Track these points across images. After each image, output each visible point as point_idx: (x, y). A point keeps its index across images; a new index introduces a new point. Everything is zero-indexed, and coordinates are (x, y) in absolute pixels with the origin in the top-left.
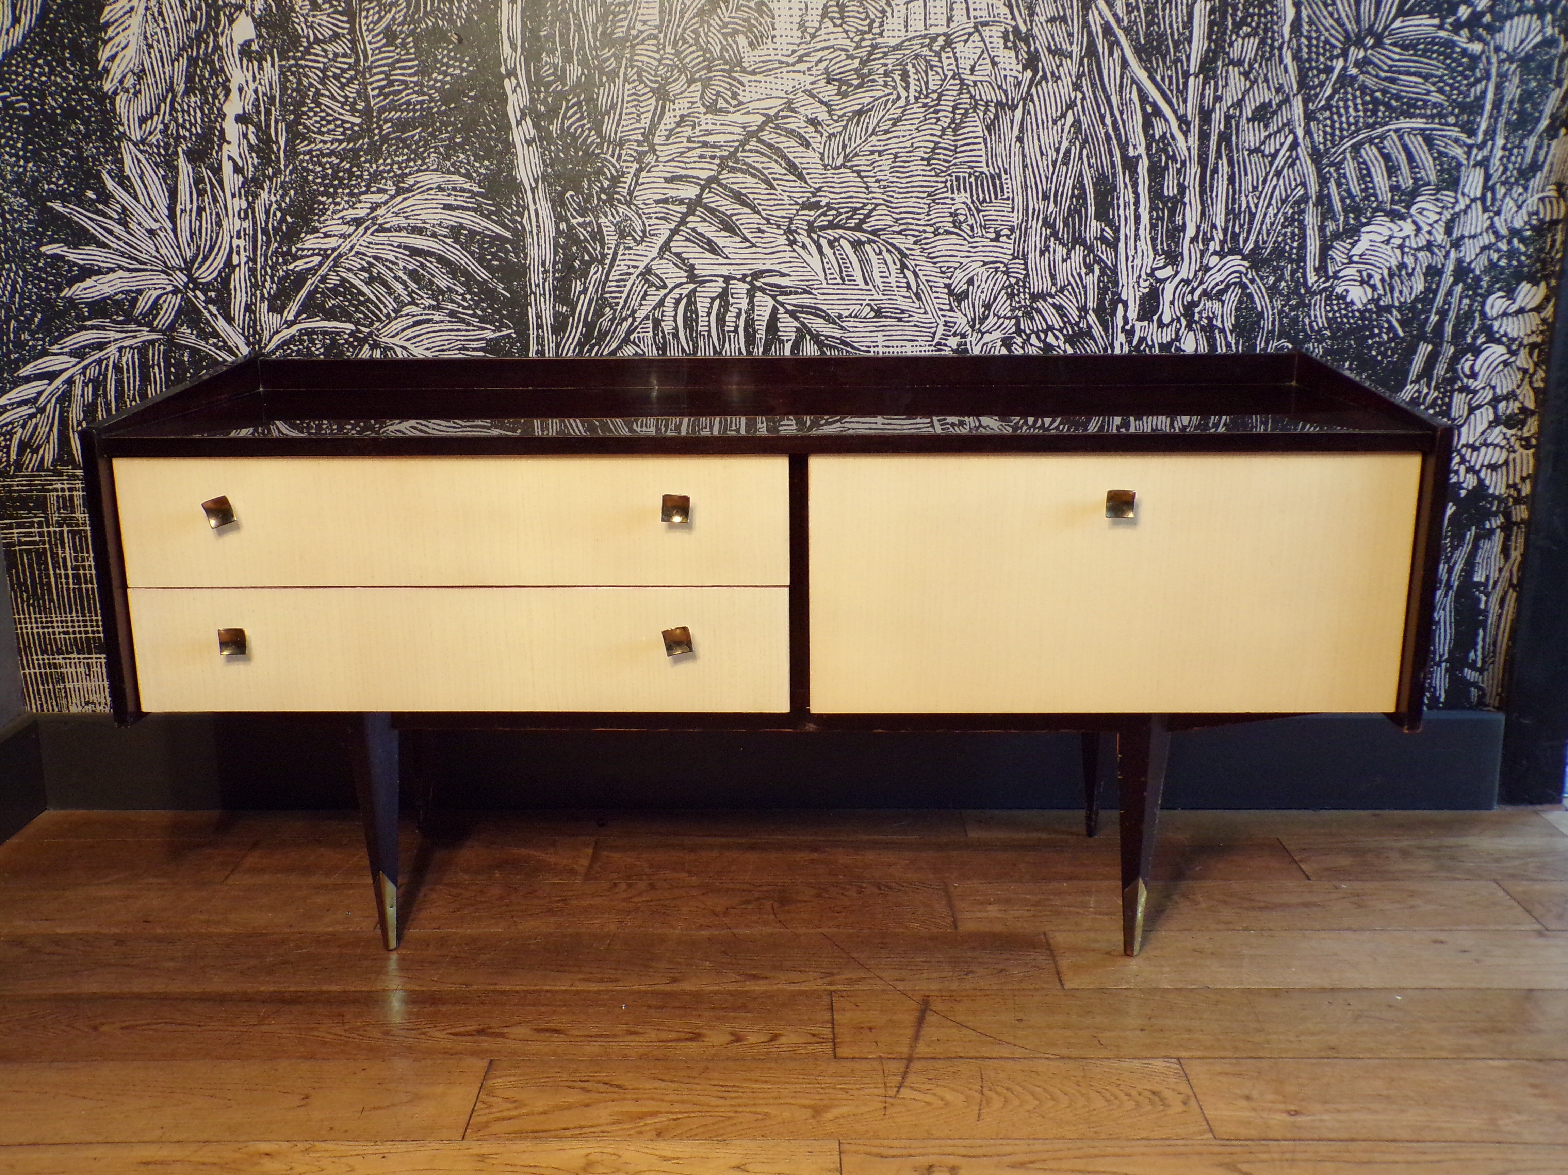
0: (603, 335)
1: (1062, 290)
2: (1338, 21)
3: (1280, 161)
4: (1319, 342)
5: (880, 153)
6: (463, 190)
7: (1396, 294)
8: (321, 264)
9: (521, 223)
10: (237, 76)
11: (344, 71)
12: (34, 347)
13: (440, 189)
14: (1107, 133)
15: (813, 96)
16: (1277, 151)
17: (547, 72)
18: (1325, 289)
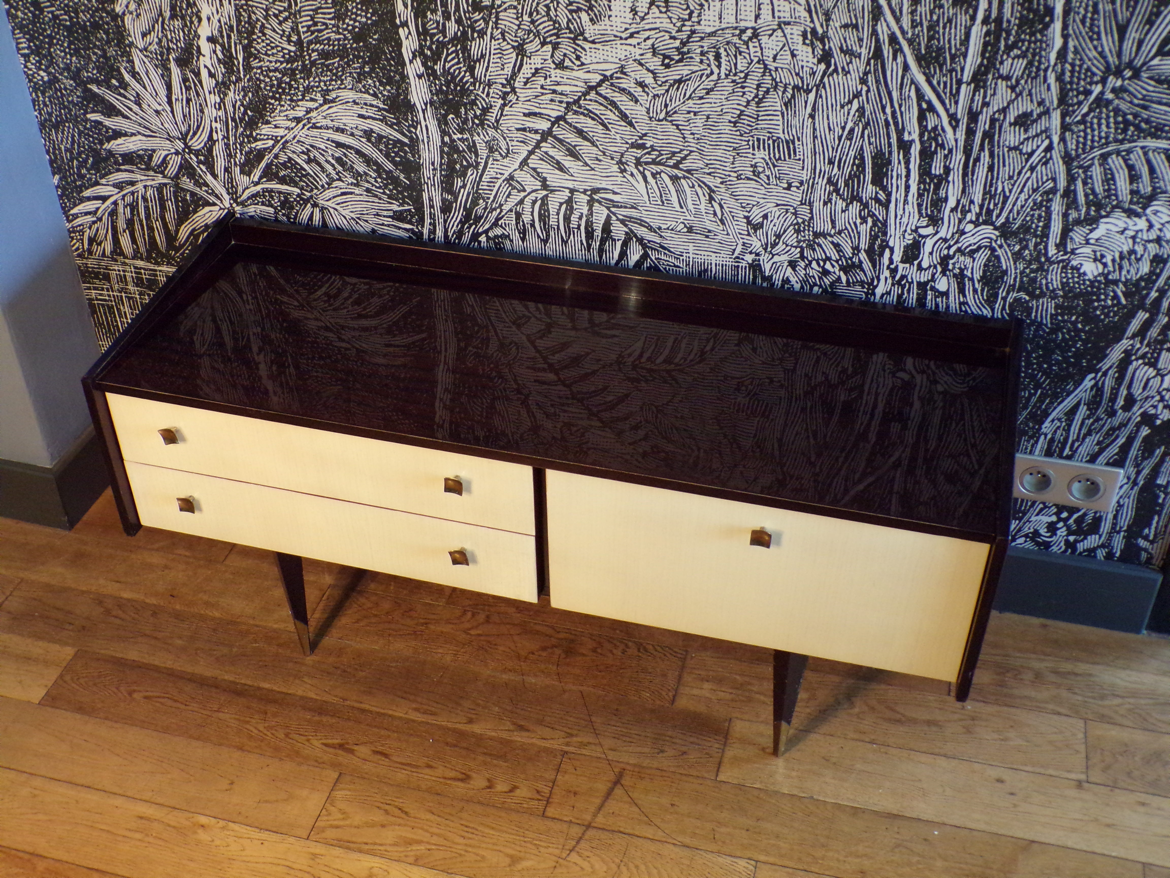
0: (478, 219)
1: (840, 233)
2: (1102, 54)
3: (1035, 159)
4: (1053, 299)
5: (695, 114)
6: (372, 105)
7: (1124, 272)
8: (273, 146)
9: (416, 134)
10: (206, 9)
11: (281, 12)
12: (90, 179)
13: (355, 103)
14: (886, 121)
15: (641, 65)
16: (1033, 152)
17: (431, 26)
18: (1063, 261)
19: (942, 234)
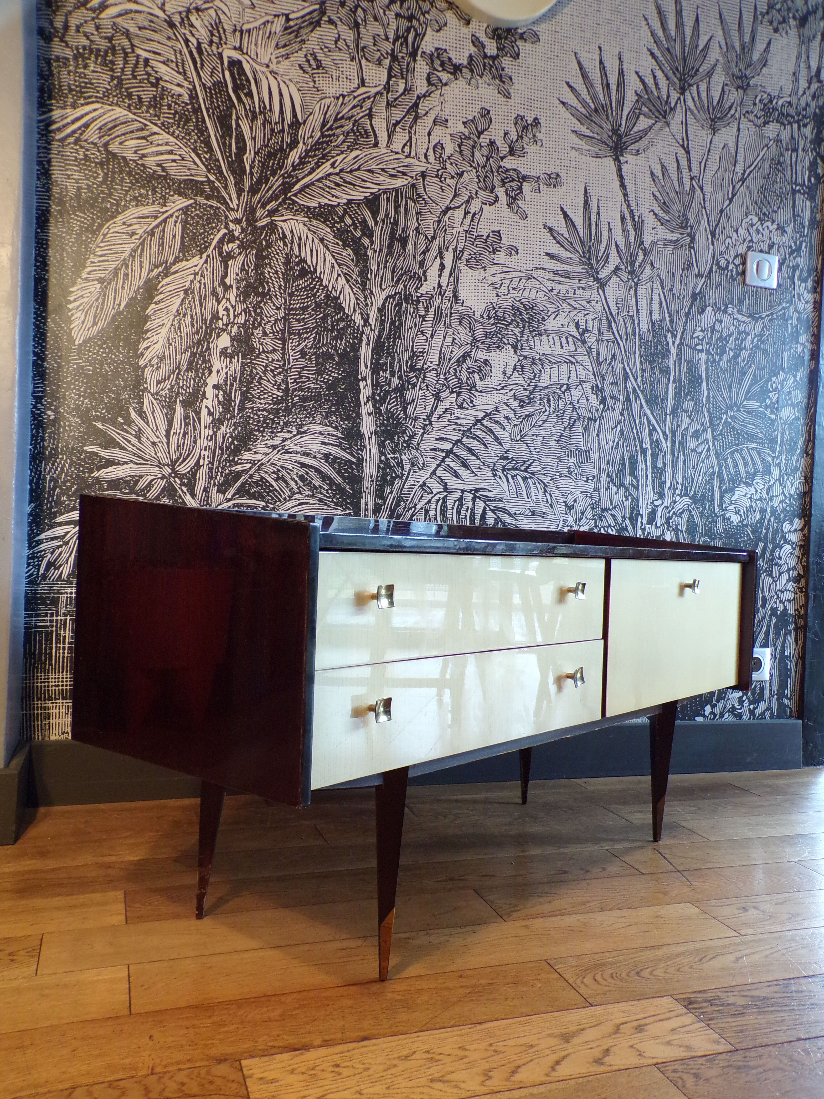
1: (615, 508)
2: (723, 398)
3: (703, 456)
4: (721, 539)
5: (537, 436)
6: (333, 435)
7: (749, 519)
8: (250, 468)
9: (362, 455)
10: (217, 364)
11: (276, 368)
13: (321, 433)
14: (634, 437)
15: (508, 406)
16: (702, 452)
17: (382, 380)
18: (722, 515)
19: (665, 504)
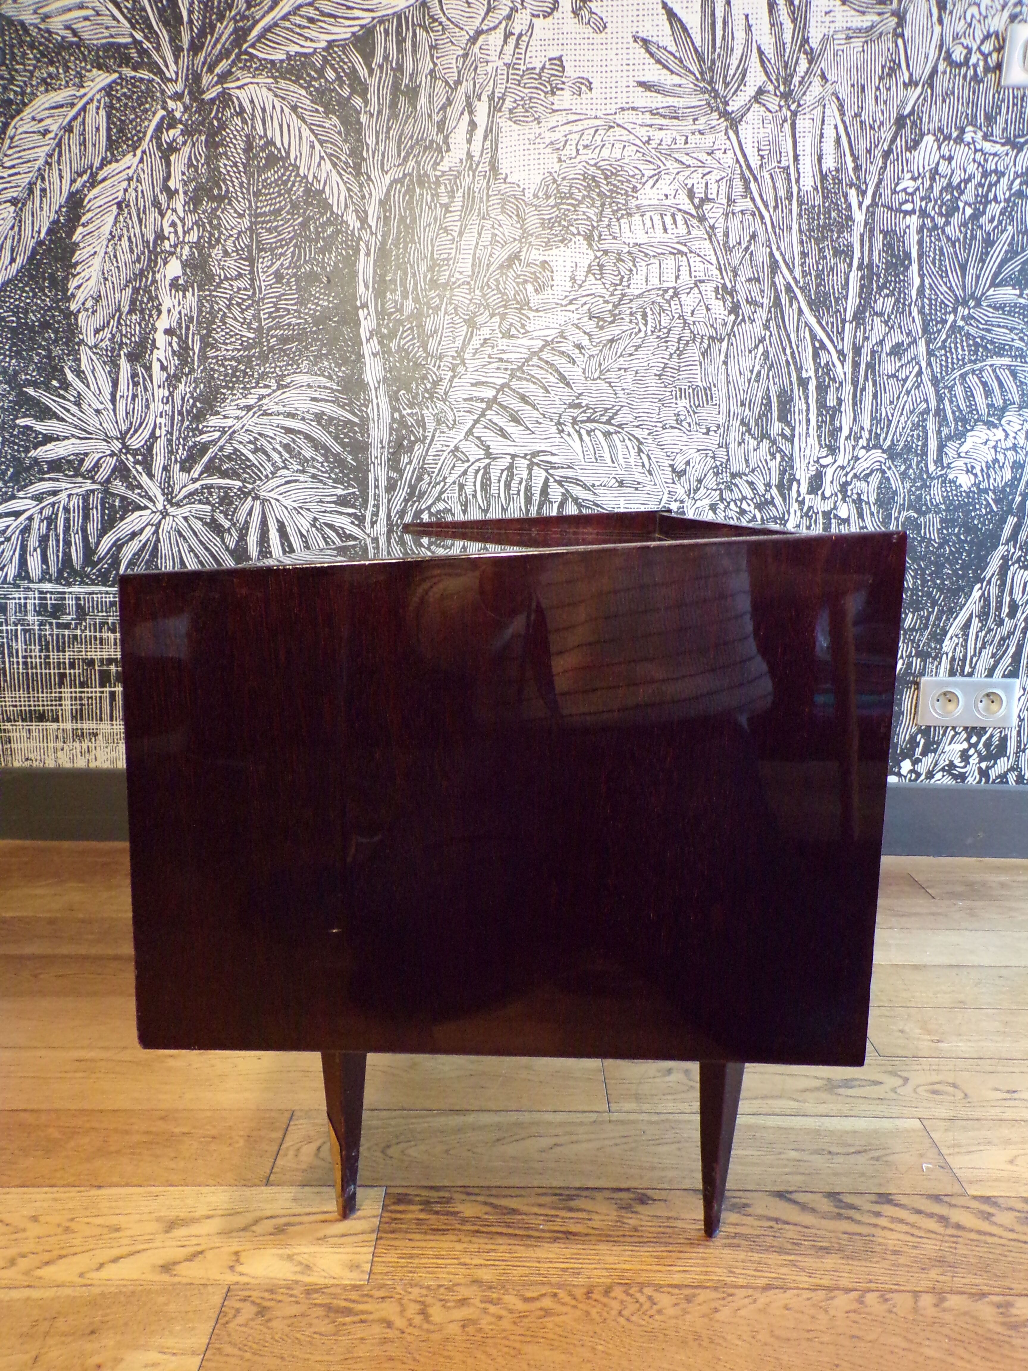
0: (422, 495)
1: (753, 471)
2: (950, 288)
3: (909, 384)
4: (937, 513)
5: (626, 370)
6: (325, 388)
7: (992, 481)
8: (220, 438)
9: (366, 412)
10: (167, 300)
11: (244, 300)
12: (6, 493)
13: (309, 386)
14: (787, 361)
15: (579, 328)
16: (907, 377)
17: (390, 306)
18: (941, 476)
19: (839, 463)
